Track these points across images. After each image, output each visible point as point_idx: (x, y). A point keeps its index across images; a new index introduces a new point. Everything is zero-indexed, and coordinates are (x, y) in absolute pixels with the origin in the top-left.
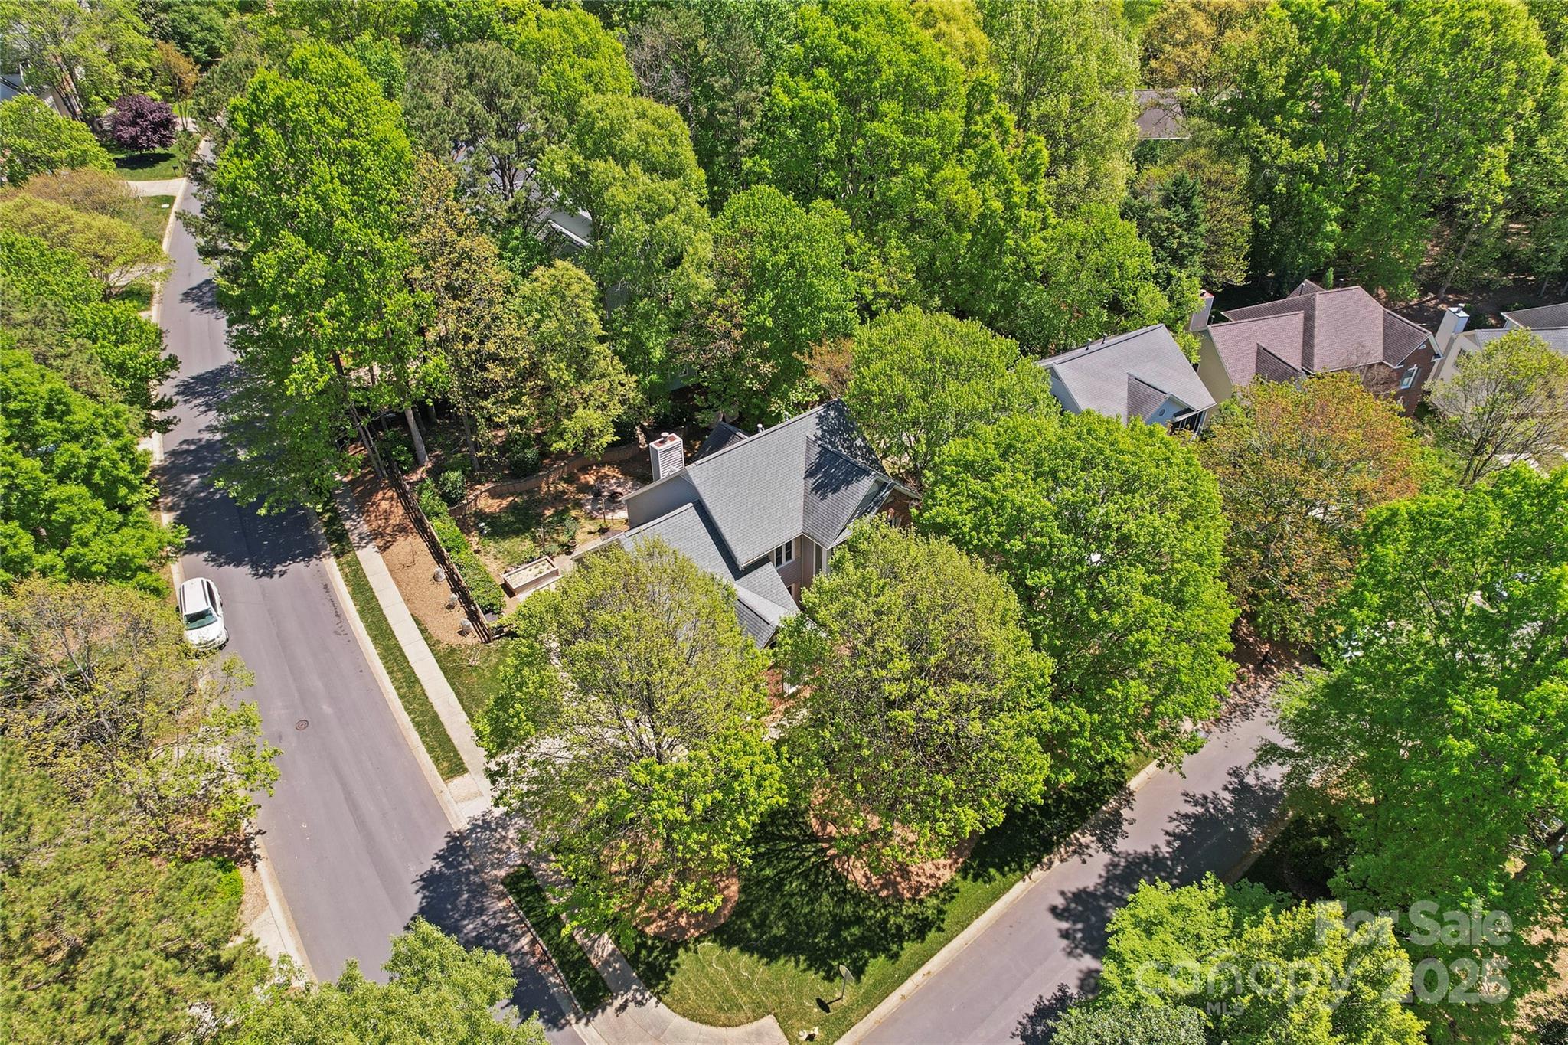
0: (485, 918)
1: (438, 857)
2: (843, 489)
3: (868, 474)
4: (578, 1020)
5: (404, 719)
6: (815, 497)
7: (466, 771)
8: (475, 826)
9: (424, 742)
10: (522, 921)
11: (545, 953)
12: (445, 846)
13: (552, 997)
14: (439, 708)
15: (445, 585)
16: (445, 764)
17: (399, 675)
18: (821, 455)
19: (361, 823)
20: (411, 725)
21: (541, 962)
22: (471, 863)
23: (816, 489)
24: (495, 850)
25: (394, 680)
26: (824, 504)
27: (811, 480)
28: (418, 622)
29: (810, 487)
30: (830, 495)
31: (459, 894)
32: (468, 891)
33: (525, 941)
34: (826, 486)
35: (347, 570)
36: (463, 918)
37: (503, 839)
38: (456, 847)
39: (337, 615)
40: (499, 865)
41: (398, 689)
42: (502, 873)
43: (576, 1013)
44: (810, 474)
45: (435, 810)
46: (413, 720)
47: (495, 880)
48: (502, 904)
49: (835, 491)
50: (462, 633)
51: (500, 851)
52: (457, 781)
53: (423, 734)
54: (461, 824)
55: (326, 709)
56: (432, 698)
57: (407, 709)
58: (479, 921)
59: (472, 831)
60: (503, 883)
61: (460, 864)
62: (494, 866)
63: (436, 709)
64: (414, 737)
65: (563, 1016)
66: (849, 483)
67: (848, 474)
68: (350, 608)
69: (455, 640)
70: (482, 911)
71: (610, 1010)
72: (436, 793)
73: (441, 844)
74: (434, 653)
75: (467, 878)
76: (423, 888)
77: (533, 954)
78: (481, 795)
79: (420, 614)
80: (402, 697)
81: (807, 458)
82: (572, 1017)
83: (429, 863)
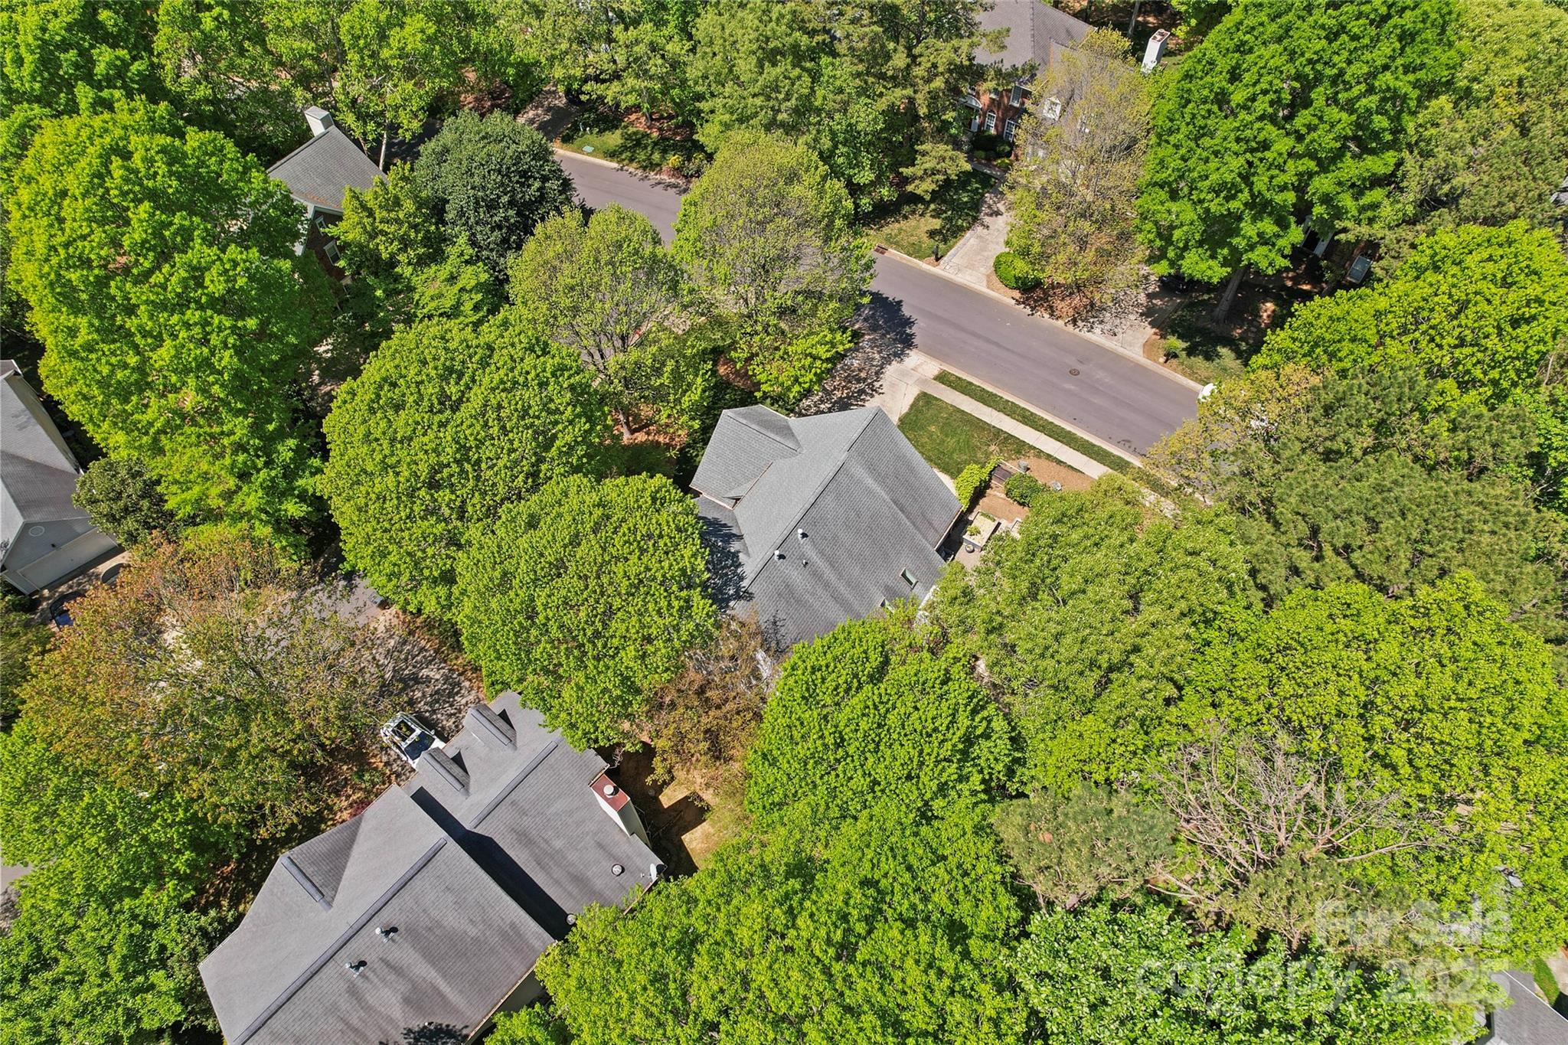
1: (912, 334)
7: (935, 379)
8: (904, 353)
12: (914, 339)
16: (954, 379)
22: (890, 337)
28: (1070, 467)
31: (886, 323)
32: (881, 325)
36: (874, 314)
37: (880, 352)
38: (906, 341)
40: (873, 340)
45: (937, 355)
46: (1002, 397)
47: (871, 334)
51: (877, 346)
52: (936, 372)
54: (912, 352)
57: (1013, 403)
59: (902, 351)
61: (896, 335)
62: (875, 338)
63: (992, 409)
69: (1025, 461)
70: (866, 320)
72: (946, 364)
73: (917, 339)
74: (1035, 448)
75: (887, 330)
76: (909, 318)
78: (913, 369)
83: (916, 330)
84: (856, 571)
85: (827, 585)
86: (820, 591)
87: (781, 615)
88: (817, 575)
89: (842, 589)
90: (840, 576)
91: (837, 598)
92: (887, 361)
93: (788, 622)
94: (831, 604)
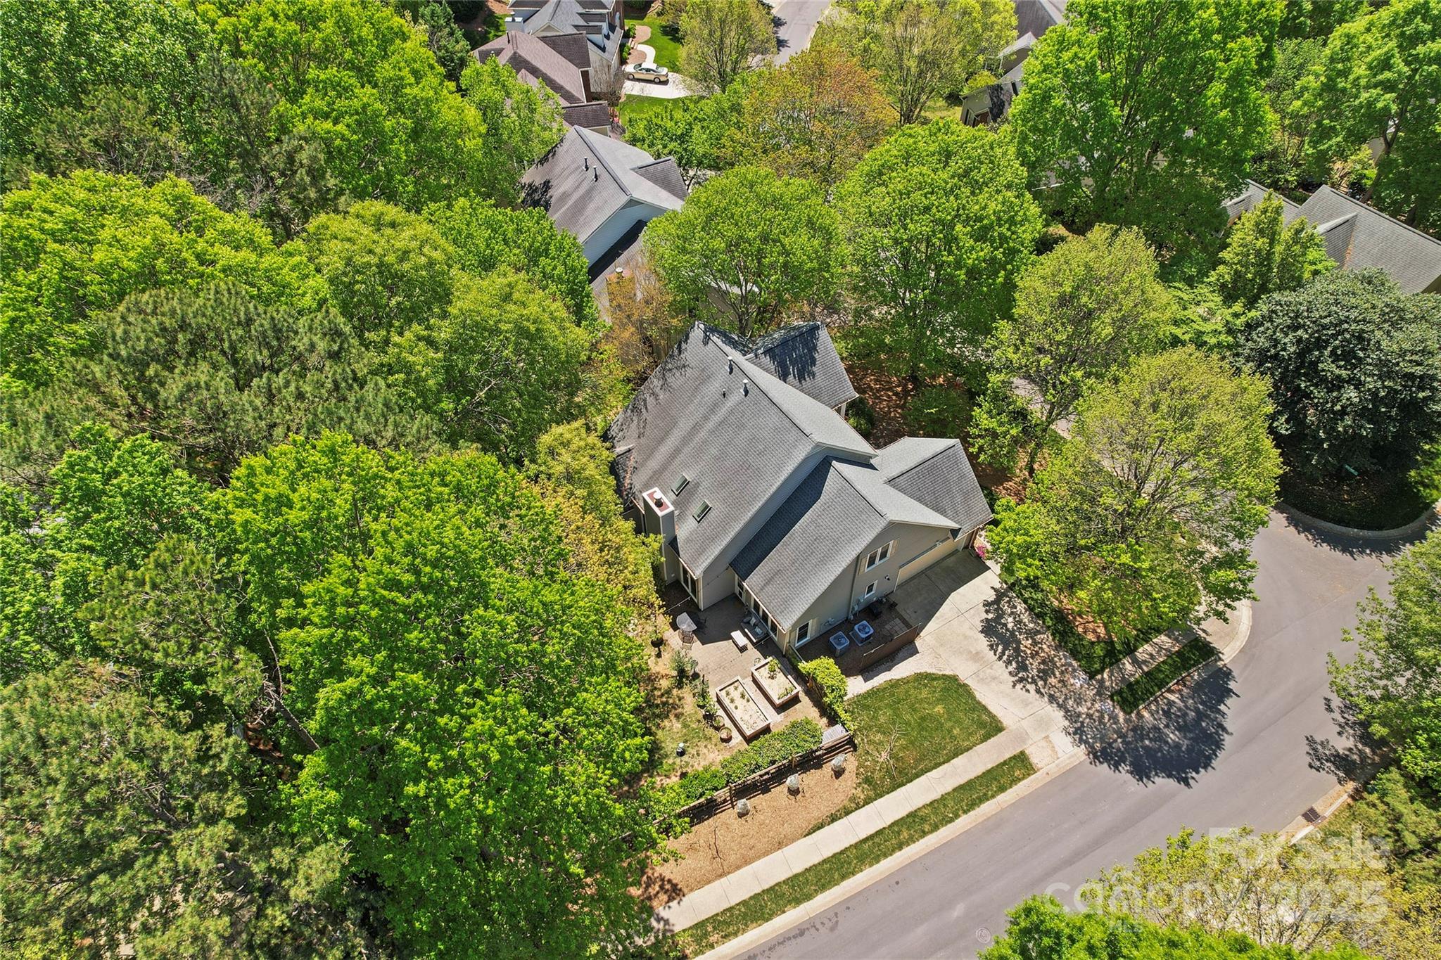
0: (1161, 726)
1: (1116, 768)
2: (816, 356)
3: (818, 328)
4: (1220, 659)
5: (964, 822)
6: (808, 382)
7: (1022, 753)
8: (1081, 740)
9: (993, 796)
10: (1156, 700)
11: (1177, 683)
12: (1105, 765)
13: (1210, 676)
14: (949, 786)
15: (759, 801)
16: (1017, 773)
17: (905, 835)
18: (773, 358)
19: (1096, 843)
20: (972, 813)
21: (1185, 685)
22: (1115, 741)
23: (801, 378)
24: (1101, 722)
25: (911, 840)
26: (819, 378)
27: (791, 377)
28: (820, 826)
29: (796, 382)
30: (815, 369)
31: (1146, 748)
32: (1142, 741)
33: (1171, 697)
34: (804, 368)
35: (712, 939)
36: (1167, 742)
37: (1089, 716)
38: (1104, 754)
39: (802, 933)
40: (1114, 718)
41: (924, 834)
42: (1121, 716)
43: (1216, 661)
44: (784, 377)
45: (1068, 777)
46: (965, 812)
47: (1127, 721)
48: (1146, 714)
49: (813, 362)
50: (838, 773)
51: (1102, 717)
52: (1035, 759)
53: (984, 798)
54: (1081, 752)
55: (958, 911)
56: (936, 795)
57: (952, 820)
58: (1166, 730)
59: (1086, 742)
60: (1130, 714)
61: (1119, 750)
62: (1116, 722)
63: (950, 789)
64: (987, 808)
65: (1221, 669)
66: (815, 348)
67: (806, 345)
68: (792, 916)
69: (849, 778)
70: (1156, 728)
71: (1209, 639)
72: (1048, 779)
73: (1104, 768)
74: (868, 801)
75: (1129, 743)
76: (1148, 778)
77: (1180, 691)
78: (1047, 737)
79: (806, 826)
80: (935, 828)
81: (767, 370)
82: (1220, 664)
83: (1124, 775)
84: (714, 451)
85: (706, 418)
86: (702, 410)
87: (689, 371)
88: (714, 408)
89: (702, 434)
90: (711, 432)
91: (696, 428)
92: (1071, 716)
93: (683, 379)
94: (691, 423)
